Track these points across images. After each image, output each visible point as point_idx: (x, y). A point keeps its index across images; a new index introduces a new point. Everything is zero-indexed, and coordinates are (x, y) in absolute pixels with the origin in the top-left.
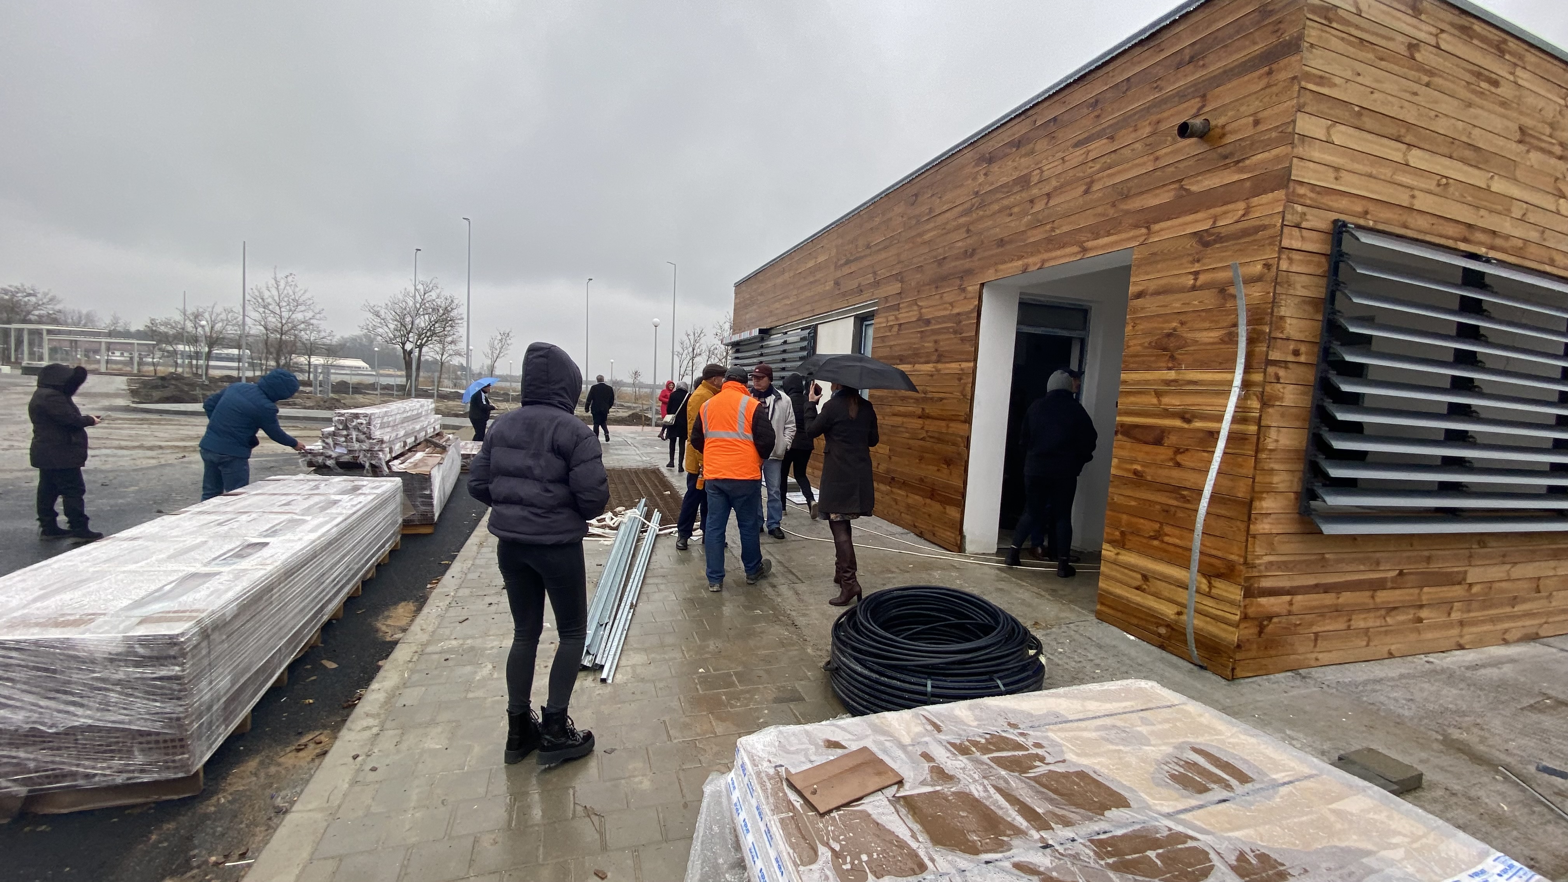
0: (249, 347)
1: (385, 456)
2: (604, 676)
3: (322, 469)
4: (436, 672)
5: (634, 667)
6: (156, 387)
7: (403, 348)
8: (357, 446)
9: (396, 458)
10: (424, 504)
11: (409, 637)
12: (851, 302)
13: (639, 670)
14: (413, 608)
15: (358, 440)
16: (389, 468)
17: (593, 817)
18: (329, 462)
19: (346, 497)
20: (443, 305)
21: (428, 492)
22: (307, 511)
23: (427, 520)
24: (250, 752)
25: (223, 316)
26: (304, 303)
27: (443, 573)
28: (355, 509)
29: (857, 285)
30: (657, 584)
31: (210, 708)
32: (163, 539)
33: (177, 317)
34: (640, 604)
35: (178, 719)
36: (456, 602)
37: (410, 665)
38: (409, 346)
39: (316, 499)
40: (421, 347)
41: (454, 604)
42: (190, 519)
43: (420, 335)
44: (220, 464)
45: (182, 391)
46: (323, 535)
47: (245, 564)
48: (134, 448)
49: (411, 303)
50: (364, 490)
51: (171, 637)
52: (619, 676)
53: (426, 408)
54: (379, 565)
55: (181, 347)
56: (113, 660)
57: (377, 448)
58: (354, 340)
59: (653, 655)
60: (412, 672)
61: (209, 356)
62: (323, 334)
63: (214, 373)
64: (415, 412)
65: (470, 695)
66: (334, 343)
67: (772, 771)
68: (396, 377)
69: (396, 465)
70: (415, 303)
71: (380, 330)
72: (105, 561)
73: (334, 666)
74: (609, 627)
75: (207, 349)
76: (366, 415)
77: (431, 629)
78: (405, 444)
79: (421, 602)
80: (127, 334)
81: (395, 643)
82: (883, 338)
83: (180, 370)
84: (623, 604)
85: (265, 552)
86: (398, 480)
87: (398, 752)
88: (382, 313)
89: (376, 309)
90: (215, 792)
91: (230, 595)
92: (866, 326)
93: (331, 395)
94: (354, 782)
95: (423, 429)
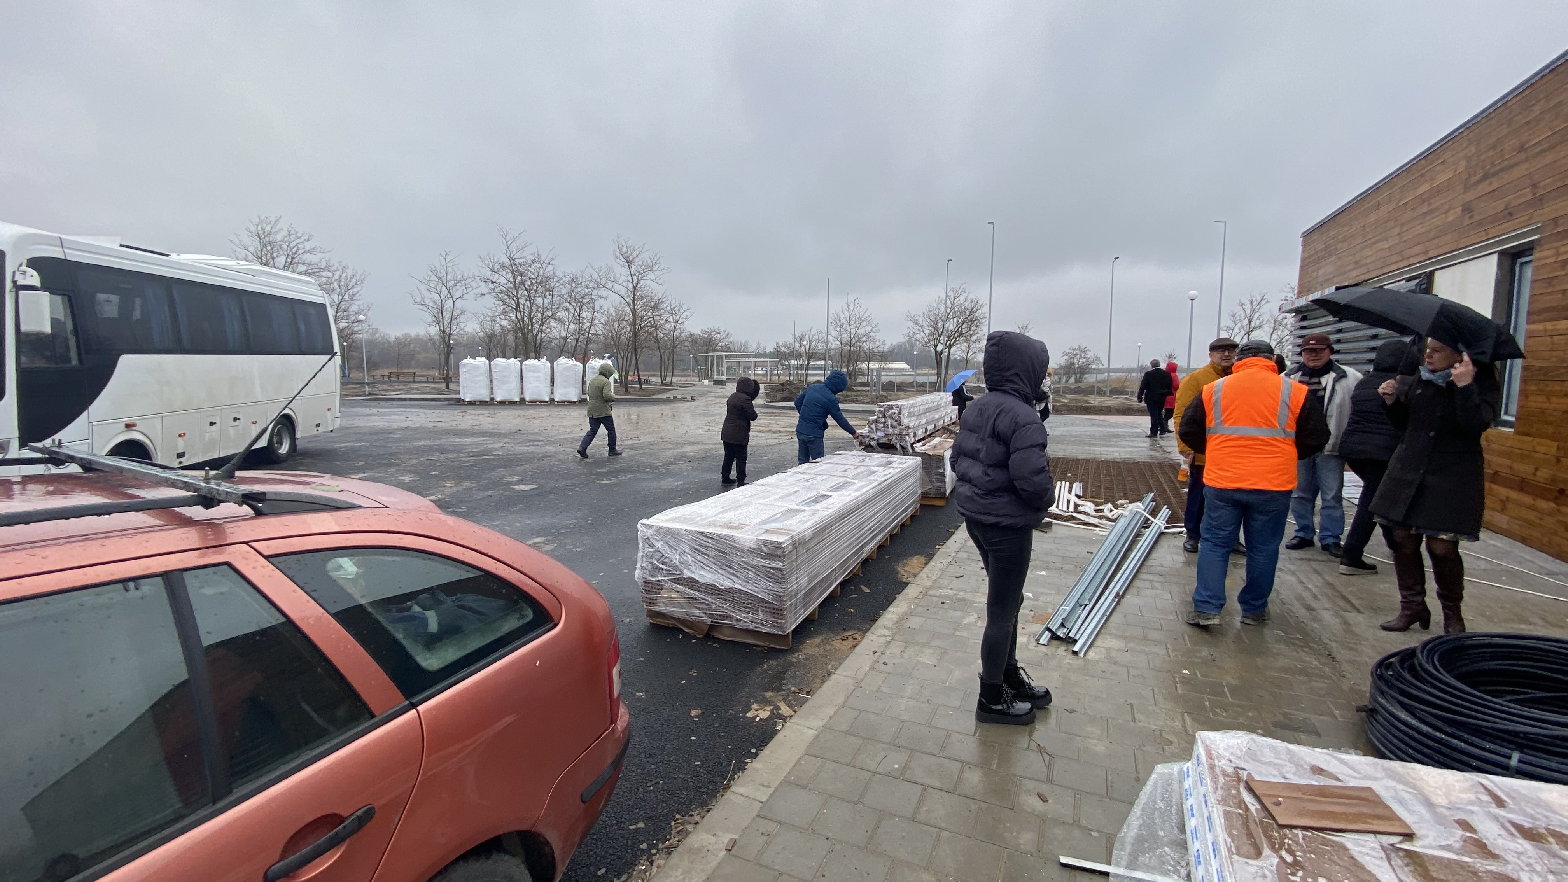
0: (831, 358)
1: (910, 439)
2: (1076, 648)
3: (868, 448)
4: (934, 610)
5: (1108, 650)
6: (779, 391)
7: (935, 350)
8: (891, 430)
9: (919, 441)
10: (938, 480)
11: (918, 580)
12: (1493, 232)
13: (1113, 654)
14: (924, 561)
15: (892, 426)
16: (913, 449)
17: (1045, 755)
18: (873, 443)
19: (881, 469)
20: (969, 308)
21: (941, 471)
22: (856, 477)
23: (940, 494)
24: (817, 633)
25: (816, 337)
26: (865, 320)
27: (948, 539)
28: (886, 478)
29: (1502, 207)
30: (1151, 581)
31: (796, 594)
32: (777, 486)
33: (791, 340)
34: (1128, 596)
35: (780, 596)
36: (954, 562)
37: (917, 601)
38: (940, 348)
39: (862, 469)
40: (950, 347)
41: (953, 563)
42: (791, 476)
43: (949, 337)
44: (809, 442)
45: (792, 393)
46: (864, 493)
47: (818, 506)
48: (767, 431)
49: (943, 309)
50: (894, 465)
51: (779, 543)
52: (1091, 654)
53: (944, 400)
54: (902, 525)
55: (792, 362)
56: (752, 552)
57: (904, 433)
58: (900, 346)
59: (1132, 645)
60: (917, 605)
61: (808, 367)
62: (878, 344)
63: (811, 379)
64: (936, 404)
65: (958, 633)
66: (886, 350)
67: (1230, 770)
68: (929, 375)
69: (919, 447)
70: (946, 308)
71: (918, 336)
72: (751, 496)
73: (868, 591)
74: (1088, 608)
75: (806, 362)
76: (898, 407)
77: (934, 578)
78: (926, 430)
79: (930, 557)
80: (765, 355)
81: (907, 584)
82: (1550, 281)
83: (792, 378)
84: (1107, 592)
85: (829, 501)
86: (919, 458)
87: (902, 657)
88: (920, 321)
89: (916, 318)
90: (797, 651)
91: (809, 524)
92: (1522, 264)
93: (881, 393)
94: (872, 668)
95: (941, 418)
